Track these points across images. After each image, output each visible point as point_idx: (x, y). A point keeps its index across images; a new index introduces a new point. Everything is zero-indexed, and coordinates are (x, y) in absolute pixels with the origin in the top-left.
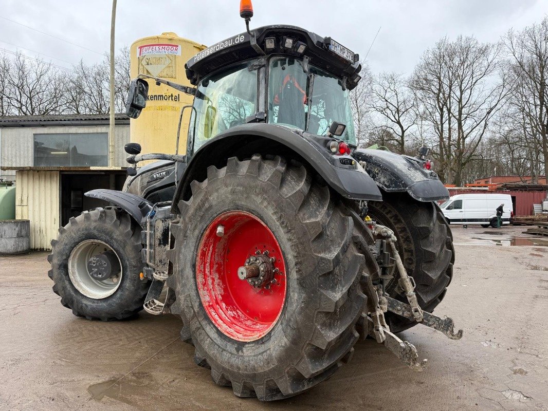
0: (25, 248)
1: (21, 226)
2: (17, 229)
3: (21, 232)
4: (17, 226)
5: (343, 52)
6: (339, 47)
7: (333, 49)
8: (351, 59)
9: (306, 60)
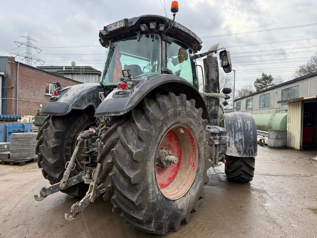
0: (280, 146)
1: (278, 133)
2: (276, 134)
3: (278, 136)
4: (276, 133)
5: (117, 26)
6: (113, 25)
7: (109, 30)
8: (122, 25)
9: (110, 42)
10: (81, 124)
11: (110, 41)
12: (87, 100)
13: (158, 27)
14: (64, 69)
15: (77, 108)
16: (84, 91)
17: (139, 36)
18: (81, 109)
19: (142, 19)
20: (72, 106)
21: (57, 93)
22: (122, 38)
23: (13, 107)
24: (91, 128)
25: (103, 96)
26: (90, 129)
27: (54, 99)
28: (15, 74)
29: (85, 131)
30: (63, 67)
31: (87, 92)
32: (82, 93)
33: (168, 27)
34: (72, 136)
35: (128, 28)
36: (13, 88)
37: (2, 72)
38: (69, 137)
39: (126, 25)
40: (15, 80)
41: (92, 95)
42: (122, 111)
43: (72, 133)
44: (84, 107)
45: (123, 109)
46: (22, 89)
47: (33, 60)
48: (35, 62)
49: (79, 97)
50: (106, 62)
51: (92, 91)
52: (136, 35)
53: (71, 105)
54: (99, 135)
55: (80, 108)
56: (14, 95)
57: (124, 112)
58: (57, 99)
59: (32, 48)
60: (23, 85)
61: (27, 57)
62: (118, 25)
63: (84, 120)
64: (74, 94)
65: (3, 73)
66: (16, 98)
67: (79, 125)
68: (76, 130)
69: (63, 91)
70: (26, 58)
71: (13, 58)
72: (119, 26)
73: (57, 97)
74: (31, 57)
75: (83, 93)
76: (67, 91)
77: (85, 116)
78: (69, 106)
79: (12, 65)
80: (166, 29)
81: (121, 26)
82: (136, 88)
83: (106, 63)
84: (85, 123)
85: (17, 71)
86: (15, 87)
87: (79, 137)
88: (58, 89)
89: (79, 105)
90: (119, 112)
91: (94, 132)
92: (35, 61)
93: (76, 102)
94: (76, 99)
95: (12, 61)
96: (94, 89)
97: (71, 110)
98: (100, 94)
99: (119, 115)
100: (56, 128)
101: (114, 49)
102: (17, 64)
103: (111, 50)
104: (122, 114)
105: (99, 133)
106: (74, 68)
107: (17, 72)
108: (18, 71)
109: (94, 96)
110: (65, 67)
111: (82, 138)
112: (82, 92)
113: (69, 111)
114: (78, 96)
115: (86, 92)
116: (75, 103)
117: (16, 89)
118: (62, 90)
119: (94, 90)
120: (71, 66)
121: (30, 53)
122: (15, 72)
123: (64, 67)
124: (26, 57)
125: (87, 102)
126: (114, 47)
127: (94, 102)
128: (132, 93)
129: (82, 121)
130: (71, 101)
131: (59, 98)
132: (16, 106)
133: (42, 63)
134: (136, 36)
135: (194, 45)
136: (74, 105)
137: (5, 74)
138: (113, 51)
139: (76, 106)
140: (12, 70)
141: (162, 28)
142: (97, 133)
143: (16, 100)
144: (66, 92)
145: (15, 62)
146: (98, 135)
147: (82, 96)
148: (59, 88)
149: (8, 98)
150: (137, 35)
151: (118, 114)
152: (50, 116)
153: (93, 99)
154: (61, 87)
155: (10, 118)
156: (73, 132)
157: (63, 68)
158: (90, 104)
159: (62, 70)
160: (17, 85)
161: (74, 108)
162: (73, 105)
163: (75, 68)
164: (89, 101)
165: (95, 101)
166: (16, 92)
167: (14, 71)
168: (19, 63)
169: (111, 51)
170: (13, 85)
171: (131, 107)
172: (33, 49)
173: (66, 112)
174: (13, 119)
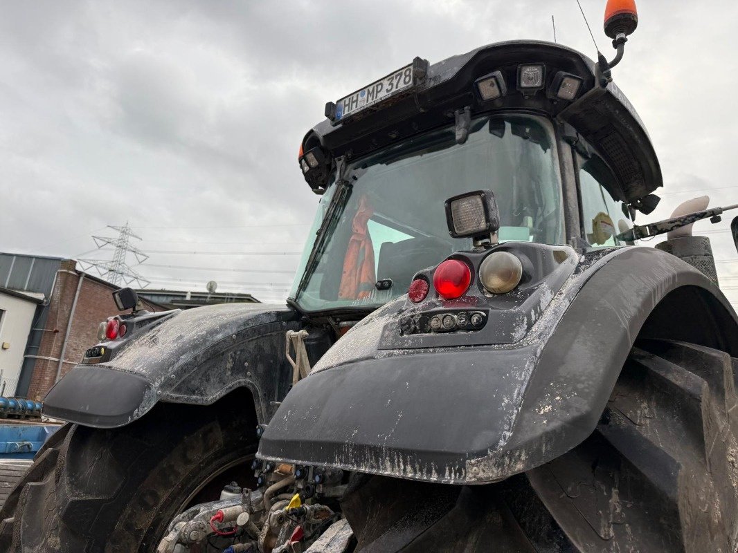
5: (378, 92)
6: (362, 95)
7: (346, 113)
8: (402, 86)
9: (339, 164)
10: (191, 467)
11: (340, 160)
12: (229, 365)
13: (551, 81)
14: (188, 298)
15: (183, 398)
16: (223, 327)
17: (463, 124)
18: (200, 403)
19: (484, 56)
20: (162, 387)
21: (115, 329)
22: (390, 144)
23: (47, 378)
24: (231, 491)
25: (301, 349)
26: (225, 494)
27: (99, 354)
28: (69, 301)
29: (203, 509)
30: (186, 292)
31: (235, 330)
32: (213, 332)
33: (594, 85)
34: (145, 521)
35: (422, 96)
36: (57, 331)
37: (41, 292)
38: (129, 527)
39: (419, 82)
40: (67, 312)
41: (251, 346)
42: (482, 454)
43: (148, 508)
44: (213, 395)
45: (491, 435)
46: (78, 335)
47: (126, 278)
48: (128, 282)
49: (199, 352)
50: (319, 227)
51: (254, 330)
52: (452, 121)
53: (157, 384)
54: (262, 540)
55: (195, 399)
56: (54, 349)
57: (500, 465)
58: (109, 355)
59: (128, 252)
60: (83, 327)
61: (113, 271)
62: (384, 90)
63: (206, 450)
64: (181, 337)
65: (41, 296)
66: (59, 356)
67: (183, 471)
68: (164, 496)
69: (141, 323)
70: (111, 273)
71: (73, 263)
72: (388, 91)
73: (112, 345)
74: (121, 271)
75: (220, 336)
76: (159, 323)
77: (211, 430)
78: (147, 386)
79: (66, 279)
80: (582, 94)
81: (394, 90)
82: (549, 296)
83: (321, 230)
84: (209, 463)
85: (75, 292)
86: (62, 330)
87: (171, 536)
88: (123, 317)
89: (196, 383)
90: (456, 460)
91: (243, 518)
92: (130, 279)
93: (184, 369)
94: (185, 359)
95: (69, 269)
96: (266, 320)
97: (153, 404)
98: (291, 340)
99: (450, 479)
100: (76, 485)
101: (351, 186)
102: (79, 277)
103: (343, 186)
104: (478, 473)
105: (266, 529)
106: (212, 298)
107: (74, 295)
108: (78, 293)
109: (260, 349)
110: (192, 293)
111: (184, 544)
112: (217, 332)
113: (146, 408)
114: (195, 347)
115: (232, 331)
116: (177, 373)
117: (65, 335)
118: (137, 319)
119: (265, 326)
120: (206, 291)
121: (122, 261)
122: (71, 296)
123: (189, 293)
124: (110, 271)
125: (229, 373)
126: (355, 178)
127: (256, 373)
128: (530, 326)
129: (197, 456)
130: (163, 367)
131: (120, 349)
132: (55, 377)
133: (145, 284)
134: (451, 129)
135: (638, 190)
136: (171, 385)
137: (46, 298)
138: (350, 192)
139: (178, 390)
140: (63, 289)
141: (569, 88)
142: (254, 527)
143: (58, 362)
144: (152, 328)
145: (76, 271)
146: (256, 538)
147: (214, 346)
148: (129, 312)
149: (41, 355)
150: (454, 122)
151: (441, 472)
152: (70, 425)
153: (254, 364)
154: (137, 308)
155: (23, 409)
156: (151, 503)
157: (185, 296)
158: (242, 380)
159: (184, 299)
160: (67, 325)
161: (172, 396)
162: (166, 385)
163: (215, 298)
164: (238, 369)
165: (261, 368)
166: (63, 343)
167: (68, 292)
168: (84, 275)
169: (343, 191)
170: (59, 326)
171: (563, 428)
172: (129, 254)
173: (131, 413)
174: (32, 410)
